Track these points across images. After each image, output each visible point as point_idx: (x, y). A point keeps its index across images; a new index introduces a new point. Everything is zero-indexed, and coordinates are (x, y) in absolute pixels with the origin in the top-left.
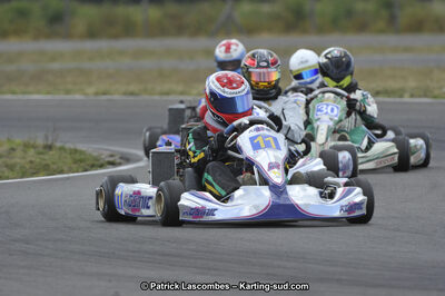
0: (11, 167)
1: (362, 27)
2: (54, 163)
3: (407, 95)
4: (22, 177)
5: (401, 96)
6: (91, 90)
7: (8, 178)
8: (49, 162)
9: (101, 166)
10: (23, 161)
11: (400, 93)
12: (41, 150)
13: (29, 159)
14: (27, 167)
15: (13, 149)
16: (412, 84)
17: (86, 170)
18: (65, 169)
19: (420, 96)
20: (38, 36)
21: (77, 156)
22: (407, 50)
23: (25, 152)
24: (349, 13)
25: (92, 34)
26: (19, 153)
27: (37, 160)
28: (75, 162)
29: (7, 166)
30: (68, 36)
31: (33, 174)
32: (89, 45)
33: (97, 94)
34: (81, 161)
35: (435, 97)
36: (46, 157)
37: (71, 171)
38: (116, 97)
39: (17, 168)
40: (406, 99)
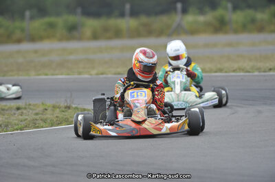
0: (45, 121)
1: (261, 29)
4: (52, 126)
6: (94, 72)
7: (42, 127)
8: (68, 117)
10: (52, 117)
12: (63, 109)
13: (56, 115)
14: (55, 120)
15: (46, 109)
20: (61, 39)
23: (53, 110)
24: (253, 21)
25: (95, 37)
26: (49, 112)
27: (60, 116)
29: (41, 120)
30: (80, 39)
31: (58, 124)
33: (97, 74)
36: (66, 113)
38: (110, 76)
39: (48, 121)
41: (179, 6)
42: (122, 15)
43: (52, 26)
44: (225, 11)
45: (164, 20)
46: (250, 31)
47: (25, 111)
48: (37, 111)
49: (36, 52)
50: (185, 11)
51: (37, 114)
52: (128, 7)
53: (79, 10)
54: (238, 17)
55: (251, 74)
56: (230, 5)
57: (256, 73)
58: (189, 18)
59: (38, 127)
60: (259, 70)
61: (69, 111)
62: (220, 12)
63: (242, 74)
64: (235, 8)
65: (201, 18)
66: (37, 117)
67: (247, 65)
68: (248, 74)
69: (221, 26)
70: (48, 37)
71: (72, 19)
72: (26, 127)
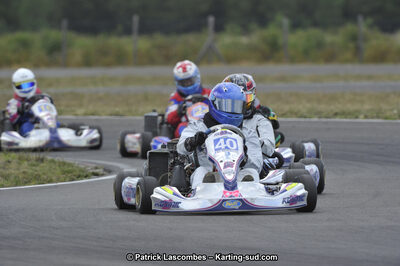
0: (6, 177)
1: (330, 58)
2: (44, 174)
3: (362, 116)
4: (16, 185)
5: (357, 117)
6: (80, 111)
8: (40, 173)
9: (86, 177)
10: (17, 172)
11: (355, 114)
12: (35, 163)
13: (22, 170)
14: (21, 177)
15: (9, 162)
16: (367, 107)
17: (73, 180)
18: (54, 178)
19: (372, 118)
21: (66, 168)
22: (370, 78)
23: (20, 164)
24: (320, 45)
25: (87, 62)
26: (13, 165)
27: (30, 171)
28: (64, 172)
29: (2, 176)
30: (65, 65)
31: (26, 183)
32: (85, 72)
33: (86, 114)
34: (69, 172)
35: (386, 118)
36: (38, 168)
37: (58, 180)
38: (104, 117)
39: (12, 178)
40: (361, 120)
41: (211, 20)
42: (128, 31)
43: (25, 44)
44: (280, 28)
45: (191, 39)
46: (315, 60)
50: (218, 29)
52: (136, 19)
53: (65, 23)
54: (298, 39)
55: (307, 120)
56: (286, 22)
57: (315, 119)
58: (226, 40)
60: (319, 114)
61: (42, 165)
62: (271, 31)
65: (244, 40)
67: (303, 107)
68: (302, 120)
69: (271, 52)
71: (55, 35)
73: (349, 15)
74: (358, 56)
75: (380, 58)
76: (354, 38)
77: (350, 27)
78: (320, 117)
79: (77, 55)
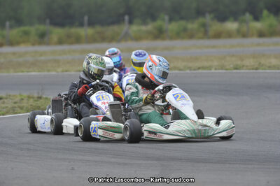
0: (21, 108)
1: (191, 37)
3: (213, 69)
5: (210, 69)
6: (60, 70)
7: (20, 113)
8: (40, 105)
10: (27, 105)
11: (210, 68)
12: (36, 99)
13: (30, 104)
14: (29, 107)
15: (23, 99)
16: (215, 63)
19: (219, 69)
20: (33, 44)
22: (214, 47)
23: (28, 100)
24: (185, 30)
25: (60, 42)
26: (25, 101)
27: (34, 104)
29: (19, 107)
30: (48, 44)
32: (59, 48)
33: (63, 71)
35: (227, 70)
36: (38, 102)
38: (73, 73)
39: (25, 108)
40: (213, 71)
41: (127, 18)
42: (81, 25)
43: (26, 33)
44: (163, 22)
45: (115, 28)
46: (183, 38)
47: (6, 101)
48: (16, 100)
49: (14, 54)
50: (131, 22)
51: (15, 103)
52: (86, 18)
53: (48, 21)
54: (173, 27)
55: (183, 72)
56: (167, 18)
57: (188, 71)
58: (135, 28)
59: (16, 113)
60: (190, 68)
62: (159, 23)
63: (177, 71)
64: (171, 20)
65: (144, 28)
66: (16, 105)
67: (181, 64)
68: (181, 72)
69: (159, 34)
70: (24, 42)
71: (42, 28)
72: (7, 113)
73: (200, 13)
74: (206, 35)
75: (218, 36)
76: (204, 25)
77: (201, 20)
78: (190, 70)
79: (55, 38)
